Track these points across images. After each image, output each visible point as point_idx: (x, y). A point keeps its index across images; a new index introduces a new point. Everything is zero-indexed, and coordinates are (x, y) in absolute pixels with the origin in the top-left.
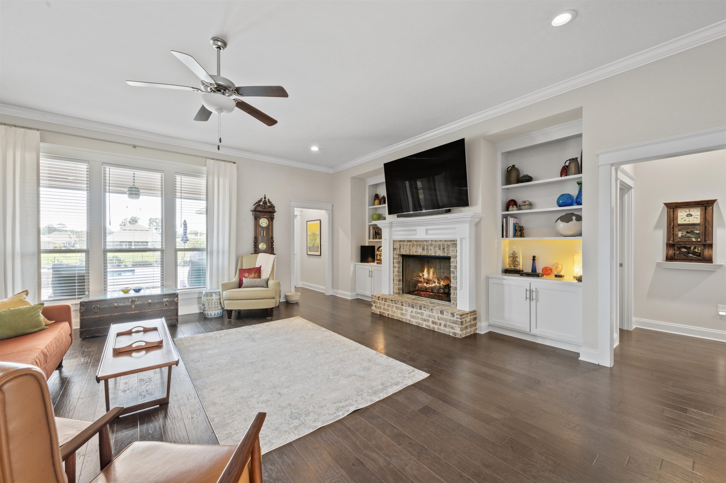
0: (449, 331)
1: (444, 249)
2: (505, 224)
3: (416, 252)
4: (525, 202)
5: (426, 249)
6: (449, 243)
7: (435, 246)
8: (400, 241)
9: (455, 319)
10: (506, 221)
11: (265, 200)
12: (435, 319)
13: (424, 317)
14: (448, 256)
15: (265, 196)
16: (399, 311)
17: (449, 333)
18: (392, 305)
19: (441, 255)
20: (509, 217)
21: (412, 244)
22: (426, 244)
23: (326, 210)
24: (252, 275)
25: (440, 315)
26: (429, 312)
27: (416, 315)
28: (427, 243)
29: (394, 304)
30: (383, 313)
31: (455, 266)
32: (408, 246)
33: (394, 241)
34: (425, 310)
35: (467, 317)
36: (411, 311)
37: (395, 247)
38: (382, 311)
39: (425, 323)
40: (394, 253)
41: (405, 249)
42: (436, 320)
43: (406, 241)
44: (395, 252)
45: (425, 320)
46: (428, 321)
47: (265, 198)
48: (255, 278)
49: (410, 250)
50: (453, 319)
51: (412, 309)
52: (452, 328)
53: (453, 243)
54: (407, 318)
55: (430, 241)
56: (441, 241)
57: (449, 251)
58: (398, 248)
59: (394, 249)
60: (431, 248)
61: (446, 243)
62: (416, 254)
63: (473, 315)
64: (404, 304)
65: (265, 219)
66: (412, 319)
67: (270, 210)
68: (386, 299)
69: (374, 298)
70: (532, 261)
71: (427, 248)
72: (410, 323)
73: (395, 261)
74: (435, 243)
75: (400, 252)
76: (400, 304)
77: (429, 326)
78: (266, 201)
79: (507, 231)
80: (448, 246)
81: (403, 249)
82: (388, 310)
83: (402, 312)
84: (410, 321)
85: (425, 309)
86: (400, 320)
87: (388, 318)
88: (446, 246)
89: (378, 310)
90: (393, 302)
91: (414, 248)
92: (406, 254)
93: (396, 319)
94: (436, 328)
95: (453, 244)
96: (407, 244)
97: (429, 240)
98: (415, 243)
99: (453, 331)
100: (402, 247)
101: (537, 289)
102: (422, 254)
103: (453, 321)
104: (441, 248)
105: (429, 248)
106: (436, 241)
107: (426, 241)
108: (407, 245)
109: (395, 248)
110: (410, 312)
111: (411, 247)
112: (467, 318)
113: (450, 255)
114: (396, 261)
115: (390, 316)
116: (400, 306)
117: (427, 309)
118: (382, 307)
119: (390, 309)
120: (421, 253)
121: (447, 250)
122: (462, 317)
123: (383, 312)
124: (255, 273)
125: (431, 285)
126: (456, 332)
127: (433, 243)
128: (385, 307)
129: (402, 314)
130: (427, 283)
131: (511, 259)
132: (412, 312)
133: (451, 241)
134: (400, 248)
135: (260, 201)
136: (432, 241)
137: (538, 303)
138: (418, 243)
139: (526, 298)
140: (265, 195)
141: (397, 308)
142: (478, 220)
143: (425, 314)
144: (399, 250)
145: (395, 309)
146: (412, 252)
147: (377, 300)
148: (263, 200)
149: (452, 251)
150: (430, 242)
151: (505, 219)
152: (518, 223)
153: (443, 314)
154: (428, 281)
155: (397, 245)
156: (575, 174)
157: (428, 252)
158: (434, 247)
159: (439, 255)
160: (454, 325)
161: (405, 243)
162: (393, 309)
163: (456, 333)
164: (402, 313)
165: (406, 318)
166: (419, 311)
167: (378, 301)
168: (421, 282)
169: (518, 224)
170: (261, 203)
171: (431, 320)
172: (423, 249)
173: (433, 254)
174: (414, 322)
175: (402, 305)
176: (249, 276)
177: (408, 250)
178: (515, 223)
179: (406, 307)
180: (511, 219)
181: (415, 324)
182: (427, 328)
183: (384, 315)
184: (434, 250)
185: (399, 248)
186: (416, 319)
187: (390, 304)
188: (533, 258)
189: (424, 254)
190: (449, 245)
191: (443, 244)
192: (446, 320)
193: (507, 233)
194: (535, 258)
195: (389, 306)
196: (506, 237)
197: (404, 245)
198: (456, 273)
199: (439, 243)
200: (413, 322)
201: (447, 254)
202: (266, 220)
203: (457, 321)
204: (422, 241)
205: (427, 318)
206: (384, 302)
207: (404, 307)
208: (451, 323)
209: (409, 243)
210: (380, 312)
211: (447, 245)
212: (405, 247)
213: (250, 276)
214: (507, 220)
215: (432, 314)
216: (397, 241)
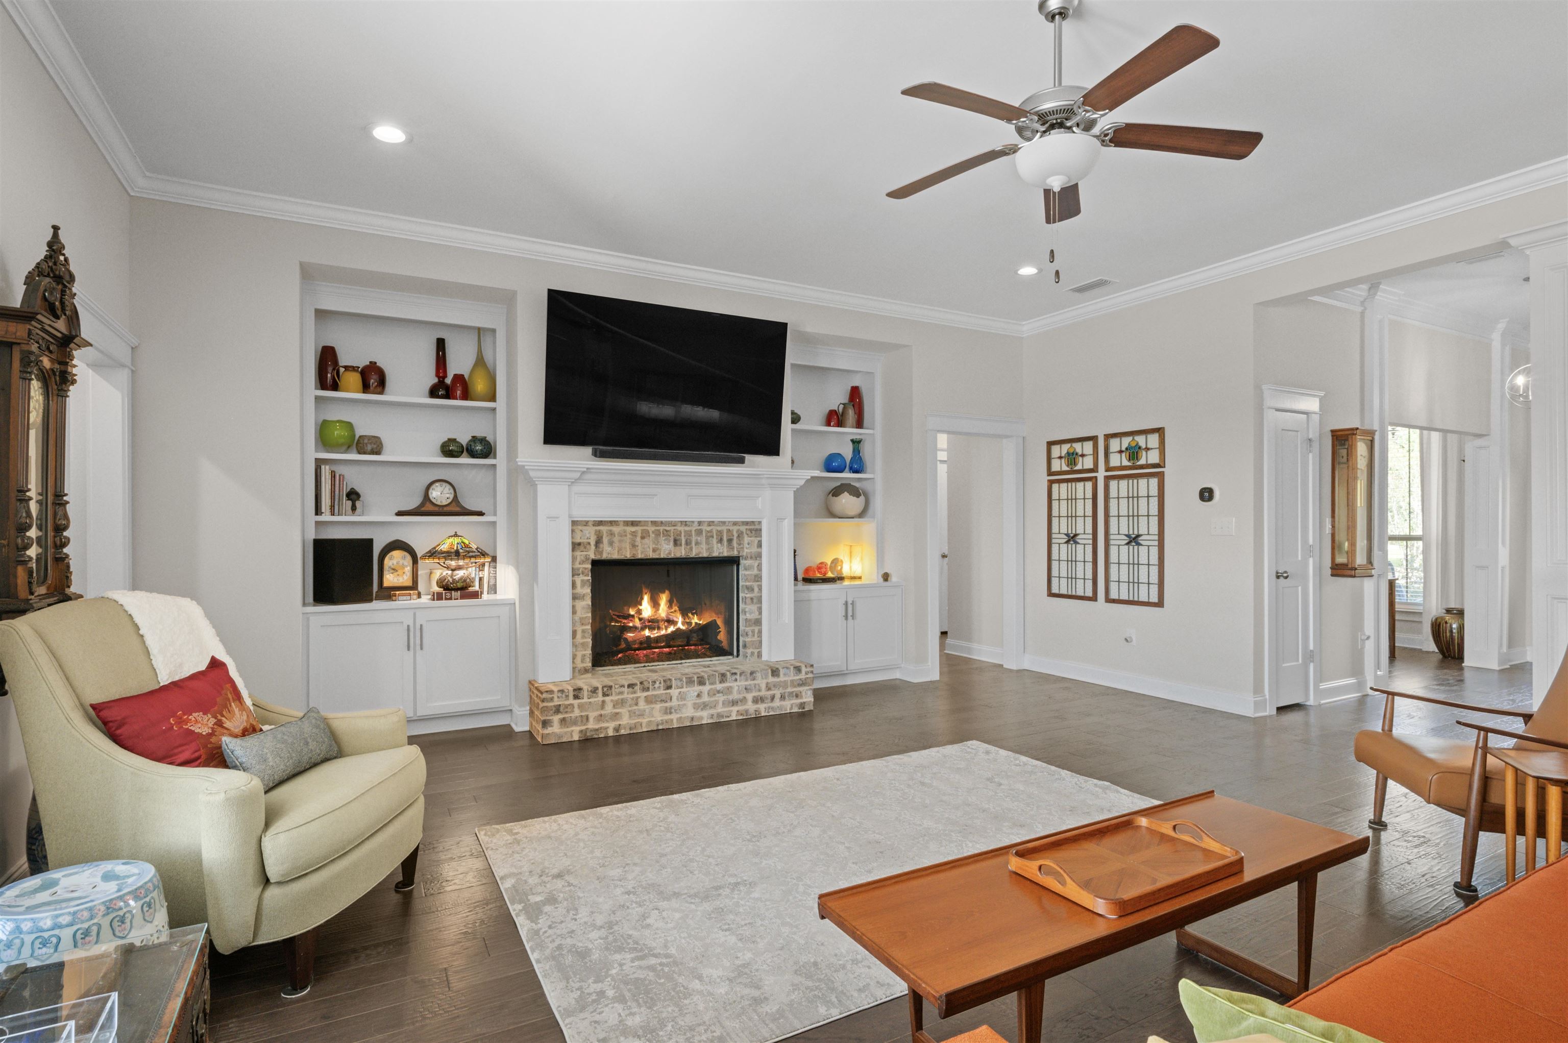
0: (792, 705)
1: (730, 541)
3: (654, 550)
5: (683, 542)
6: (743, 528)
7: (709, 534)
8: (600, 523)
9: (802, 676)
12: (760, 690)
13: (735, 696)
16: (658, 706)
17: (791, 708)
18: (632, 699)
19: (725, 554)
21: (642, 530)
22: (685, 531)
25: (771, 679)
26: (746, 680)
27: (712, 699)
28: (687, 528)
29: (639, 694)
30: (597, 730)
31: (756, 576)
32: (629, 536)
33: (574, 523)
34: (736, 680)
36: (696, 694)
37: (578, 540)
38: (592, 725)
39: (735, 709)
40: (574, 559)
41: (616, 545)
42: (764, 693)
43: (622, 523)
44: (578, 553)
45: (734, 703)
46: (744, 700)
47: (58, 248)
49: (634, 546)
50: (798, 677)
51: (701, 688)
52: (797, 696)
53: (751, 527)
54: (683, 716)
55: (696, 523)
56: (724, 523)
57: (742, 546)
58: (589, 543)
59: (575, 546)
60: (699, 539)
61: (735, 528)
62: (655, 556)
64: (674, 683)
66: (699, 714)
68: (611, 687)
69: (556, 699)
71: (686, 541)
72: (694, 724)
73: (578, 580)
74: (709, 529)
75: (601, 553)
76: (659, 687)
77: (747, 711)
80: (740, 535)
81: (611, 543)
82: (616, 716)
83: (668, 705)
84: (692, 719)
85: (734, 677)
86: (660, 727)
87: (618, 739)
88: (735, 535)
89: (574, 728)
90: (637, 688)
91: (646, 541)
92: (622, 557)
93: (645, 730)
94: (763, 709)
95: (751, 530)
97: (693, 522)
98: (651, 529)
99: (799, 701)
100: (605, 540)
101: (855, 600)
102: (672, 556)
103: (798, 682)
104: (725, 539)
105: (694, 539)
106: (710, 523)
107: (685, 523)
108: (623, 535)
109: (579, 544)
110: (695, 698)
111: (638, 539)
114: (582, 581)
115: (623, 732)
116: (662, 691)
117: (741, 674)
118: (592, 715)
119: (624, 711)
120: (670, 553)
121: (738, 544)
123: (597, 727)
125: (663, 632)
126: (804, 700)
127: (705, 528)
128: (603, 712)
129: (668, 711)
130: (651, 628)
132: (699, 696)
133: (747, 523)
134: (598, 542)
136: (700, 523)
137: (855, 622)
138: (661, 528)
140: (56, 228)
141: (648, 700)
143: (736, 688)
144: (593, 547)
145: (642, 705)
146: (642, 553)
147: (571, 701)
149: (748, 544)
150: (695, 527)
153: (778, 676)
154: (653, 623)
155: (589, 535)
156: (853, 427)
157: (691, 549)
158: (707, 538)
159: (719, 553)
160: (801, 689)
161: (615, 529)
162: (635, 707)
163: (804, 703)
164: (666, 708)
165: (681, 717)
166: (719, 686)
167: (576, 702)
168: (634, 628)
171: (750, 697)
172: (676, 543)
173: (705, 555)
174: (705, 717)
175: (669, 687)
177: (628, 546)
179: (682, 687)
181: (710, 721)
182: (741, 718)
183: (602, 735)
184: (707, 543)
185: (593, 543)
186: (711, 708)
187: (625, 696)
189: (678, 555)
190: (742, 533)
191: (729, 531)
192: (784, 685)
195: (622, 703)
197: (612, 534)
198: (756, 589)
199: (719, 528)
200: (701, 718)
201: (739, 552)
202: (42, 389)
203: (806, 679)
204: (674, 524)
205: (741, 696)
206: (600, 698)
207: (674, 692)
208: (795, 687)
209: (633, 529)
210: (581, 731)
211: (738, 531)
212: (616, 539)
215: (752, 682)
216: (586, 523)
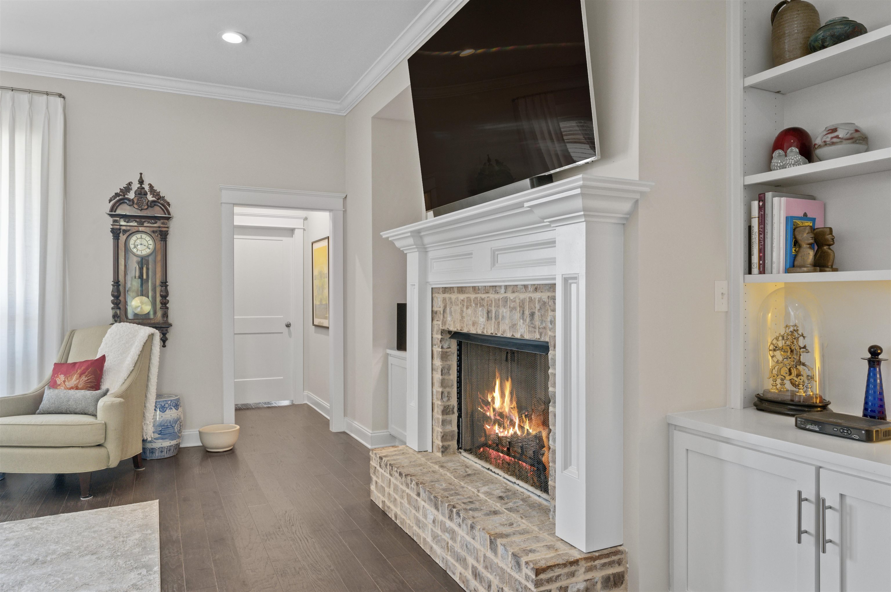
1: (532, 316)
2: (755, 223)
3: (474, 324)
4: (834, 130)
5: (493, 315)
7: (512, 305)
8: (445, 290)
9: (522, 578)
10: (762, 209)
11: (142, 188)
12: (477, 561)
13: (458, 547)
14: (542, 340)
15: (141, 177)
16: (413, 511)
18: (402, 489)
19: (527, 337)
20: (769, 195)
21: (467, 298)
22: (495, 300)
23: (330, 210)
24: (71, 379)
25: (489, 554)
26: (467, 534)
27: (443, 535)
28: (497, 296)
30: (388, 508)
32: (460, 305)
33: (433, 290)
34: (459, 526)
35: (572, 574)
36: (433, 517)
37: (435, 309)
39: (459, 569)
40: (432, 327)
41: (453, 315)
42: (480, 569)
43: (456, 290)
44: (435, 322)
45: (458, 559)
46: (464, 563)
47: (141, 182)
48: (77, 388)
51: (436, 512)
53: (544, 294)
55: (503, 290)
56: (526, 288)
57: (544, 325)
59: (434, 314)
60: (505, 311)
61: (537, 296)
63: (604, 565)
64: (421, 493)
65: (144, 236)
67: (157, 212)
68: (393, 467)
69: (373, 460)
70: (866, 365)
71: (496, 313)
72: (432, 557)
74: (513, 296)
75: (445, 324)
76: (413, 491)
77: (467, 582)
78: (144, 188)
79: (762, 250)
80: (543, 307)
81: (451, 313)
82: (395, 501)
83: (418, 514)
85: (458, 521)
86: (415, 539)
88: (538, 306)
89: (379, 495)
90: (404, 479)
91: (469, 311)
93: (408, 532)
95: (554, 299)
96: (457, 298)
97: (501, 287)
98: (473, 296)
100: (448, 309)
101: (848, 501)
102: (485, 333)
103: (517, 585)
104: (527, 313)
105: (501, 311)
106: (515, 289)
107: (494, 289)
108: (456, 303)
109: (436, 312)
111: (465, 309)
112: (574, 580)
113: (547, 340)
114: (437, 352)
115: (398, 522)
116: (414, 496)
117: (463, 521)
118: (386, 490)
119: (398, 499)
120: (484, 329)
121: (539, 321)
122: (542, 576)
123: (388, 504)
124: (81, 375)
127: (510, 295)
128: (390, 492)
129: (417, 522)
131: (780, 358)
132: (434, 521)
133: (549, 287)
134: (444, 311)
135: (128, 188)
136: (506, 288)
137: (849, 564)
138: (479, 296)
139: (800, 532)
140: (141, 174)
141: (409, 499)
142: (626, 207)
143: (460, 538)
144: (441, 316)
145: (406, 502)
146: (466, 326)
147: (378, 467)
148: (136, 186)
149: (551, 322)
150: (502, 294)
151: (755, 204)
152: (809, 215)
153: (495, 553)
155: (439, 303)
157: (498, 325)
158: (512, 310)
159: (521, 335)
161: (453, 297)
162: (403, 501)
164: (417, 518)
165: (425, 539)
166: (448, 523)
167: (380, 470)
169: (813, 220)
170: (131, 195)
171: (470, 562)
172: (489, 315)
174: (439, 556)
175: (418, 495)
176: (64, 381)
177: (459, 317)
178: (792, 218)
179: (425, 503)
180: (776, 200)
181: (441, 565)
182: (462, 587)
183: (390, 516)
184: (511, 318)
185: (441, 312)
186: (442, 547)
187: (398, 483)
188: (869, 356)
189: (489, 333)
190: (545, 303)
191: (530, 299)
192: (502, 576)
193: (762, 258)
194: (880, 357)
195: (396, 489)
196: (760, 273)
197: (451, 302)
199: (522, 296)
201: (541, 335)
202: (148, 238)
203: (526, 588)
204: (486, 290)
206: (389, 475)
207: (421, 502)
208: (513, 589)
209: (461, 297)
210: (382, 502)
211: (538, 300)
212: (453, 308)
213: (67, 383)
214: (764, 205)
216: (438, 290)
